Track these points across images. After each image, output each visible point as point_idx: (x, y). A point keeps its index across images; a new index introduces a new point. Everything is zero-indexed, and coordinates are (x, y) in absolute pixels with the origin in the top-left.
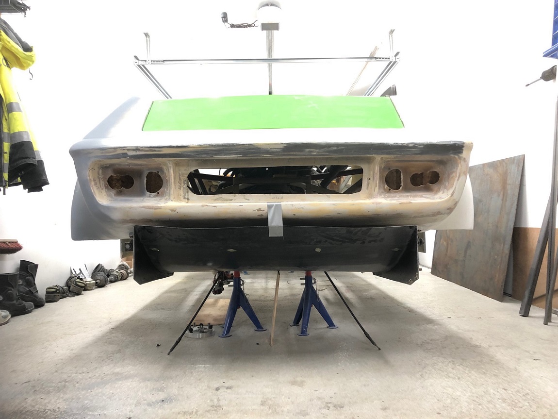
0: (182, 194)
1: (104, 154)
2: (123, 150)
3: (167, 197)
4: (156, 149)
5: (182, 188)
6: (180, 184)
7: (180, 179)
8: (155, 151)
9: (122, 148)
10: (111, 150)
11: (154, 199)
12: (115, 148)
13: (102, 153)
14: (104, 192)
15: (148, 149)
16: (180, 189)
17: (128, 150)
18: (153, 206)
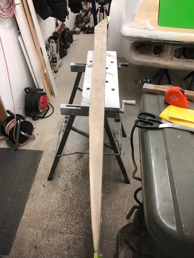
0: (170, 57)
3: (163, 58)
5: (171, 55)
6: (171, 53)
7: (171, 51)
8: (166, 42)
9: (150, 39)
11: (156, 58)
14: (134, 52)
15: (163, 41)
16: (170, 55)
17: (152, 40)
18: (157, 63)
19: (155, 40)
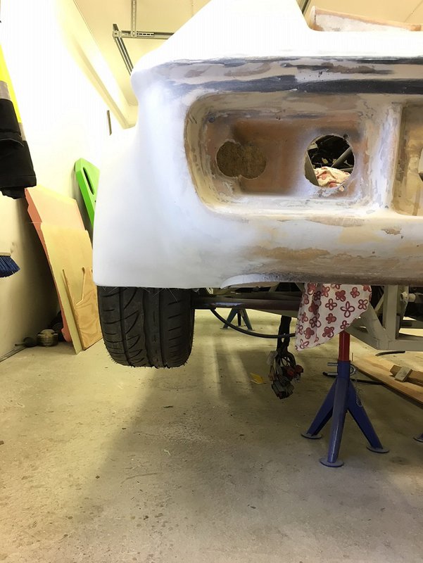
0: (403, 192)
1: (231, 79)
2: (288, 66)
4: (378, 67)
6: (403, 168)
8: (372, 72)
9: (286, 62)
10: (253, 67)
11: (334, 201)
12: (267, 62)
13: (229, 74)
15: (356, 65)
17: (300, 67)
18: (341, 219)
19: (315, 68)
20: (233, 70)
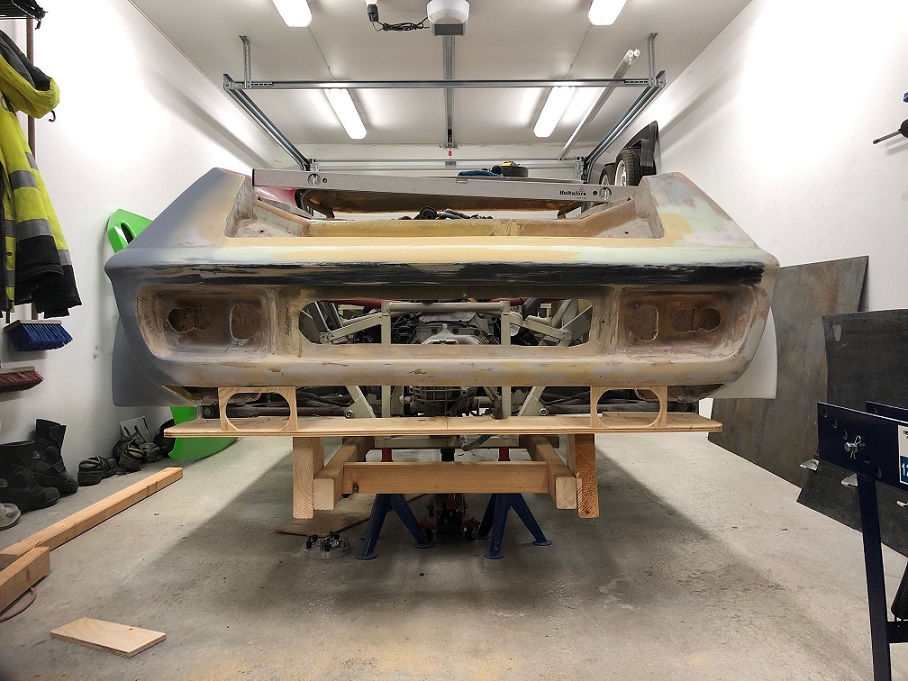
0: (290, 341)
1: (161, 276)
3: (266, 346)
4: (248, 270)
5: (290, 333)
7: (287, 318)
8: (243, 273)
9: (192, 267)
10: (173, 270)
11: (245, 349)
12: (180, 267)
13: (159, 274)
14: (162, 336)
15: (234, 269)
16: (287, 334)
17: (201, 270)
18: (242, 363)
19: (210, 270)
20: (161, 272)
